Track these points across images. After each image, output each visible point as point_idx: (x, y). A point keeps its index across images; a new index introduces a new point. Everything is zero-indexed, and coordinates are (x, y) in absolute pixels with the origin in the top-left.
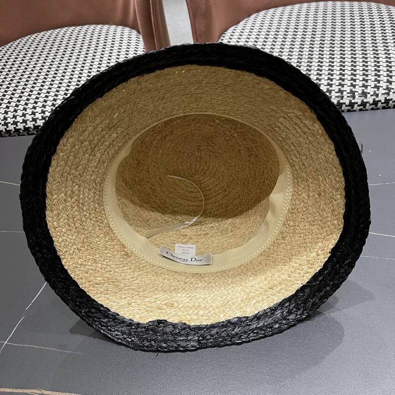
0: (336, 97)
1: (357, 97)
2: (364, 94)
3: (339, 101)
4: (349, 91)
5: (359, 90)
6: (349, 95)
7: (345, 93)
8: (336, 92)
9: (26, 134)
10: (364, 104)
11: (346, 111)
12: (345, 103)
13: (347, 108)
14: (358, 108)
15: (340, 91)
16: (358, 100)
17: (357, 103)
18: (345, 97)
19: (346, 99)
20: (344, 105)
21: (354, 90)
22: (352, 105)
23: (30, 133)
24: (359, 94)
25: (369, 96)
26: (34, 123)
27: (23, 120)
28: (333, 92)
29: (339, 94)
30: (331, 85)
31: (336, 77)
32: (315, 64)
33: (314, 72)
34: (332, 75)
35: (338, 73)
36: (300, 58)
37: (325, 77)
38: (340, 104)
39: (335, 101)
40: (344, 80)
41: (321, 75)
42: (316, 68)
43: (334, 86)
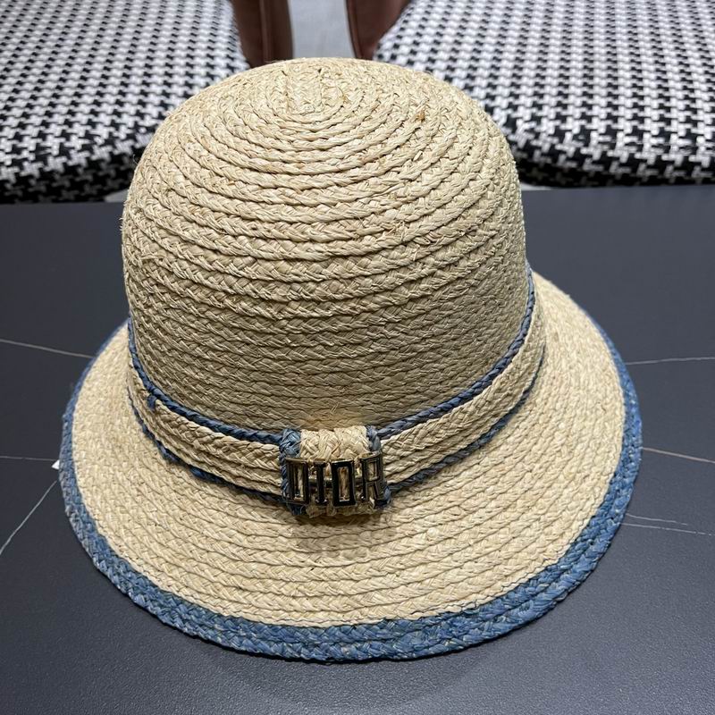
0: (681, 148)
3: (686, 158)
4: (709, 137)
6: (710, 145)
7: (700, 140)
8: (681, 137)
11: (699, 181)
12: (699, 164)
13: (704, 175)
15: (691, 136)
18: (702, 149)
19: (703, 154)
20: (697, 169)
28: (674, 137)
29: (687, 142)
30: (668, 121)
31: (678, 103)
32: (625, 74)
33: (625, 91)
34: (668, 99)
35: (681, 94)
36: (589, 59)
37: (652, 103)
38: (687, 166)
39: (677, 157)
40: (695, 111)
41: (642, 98)
42: (629, 83)
43: (674, 123)
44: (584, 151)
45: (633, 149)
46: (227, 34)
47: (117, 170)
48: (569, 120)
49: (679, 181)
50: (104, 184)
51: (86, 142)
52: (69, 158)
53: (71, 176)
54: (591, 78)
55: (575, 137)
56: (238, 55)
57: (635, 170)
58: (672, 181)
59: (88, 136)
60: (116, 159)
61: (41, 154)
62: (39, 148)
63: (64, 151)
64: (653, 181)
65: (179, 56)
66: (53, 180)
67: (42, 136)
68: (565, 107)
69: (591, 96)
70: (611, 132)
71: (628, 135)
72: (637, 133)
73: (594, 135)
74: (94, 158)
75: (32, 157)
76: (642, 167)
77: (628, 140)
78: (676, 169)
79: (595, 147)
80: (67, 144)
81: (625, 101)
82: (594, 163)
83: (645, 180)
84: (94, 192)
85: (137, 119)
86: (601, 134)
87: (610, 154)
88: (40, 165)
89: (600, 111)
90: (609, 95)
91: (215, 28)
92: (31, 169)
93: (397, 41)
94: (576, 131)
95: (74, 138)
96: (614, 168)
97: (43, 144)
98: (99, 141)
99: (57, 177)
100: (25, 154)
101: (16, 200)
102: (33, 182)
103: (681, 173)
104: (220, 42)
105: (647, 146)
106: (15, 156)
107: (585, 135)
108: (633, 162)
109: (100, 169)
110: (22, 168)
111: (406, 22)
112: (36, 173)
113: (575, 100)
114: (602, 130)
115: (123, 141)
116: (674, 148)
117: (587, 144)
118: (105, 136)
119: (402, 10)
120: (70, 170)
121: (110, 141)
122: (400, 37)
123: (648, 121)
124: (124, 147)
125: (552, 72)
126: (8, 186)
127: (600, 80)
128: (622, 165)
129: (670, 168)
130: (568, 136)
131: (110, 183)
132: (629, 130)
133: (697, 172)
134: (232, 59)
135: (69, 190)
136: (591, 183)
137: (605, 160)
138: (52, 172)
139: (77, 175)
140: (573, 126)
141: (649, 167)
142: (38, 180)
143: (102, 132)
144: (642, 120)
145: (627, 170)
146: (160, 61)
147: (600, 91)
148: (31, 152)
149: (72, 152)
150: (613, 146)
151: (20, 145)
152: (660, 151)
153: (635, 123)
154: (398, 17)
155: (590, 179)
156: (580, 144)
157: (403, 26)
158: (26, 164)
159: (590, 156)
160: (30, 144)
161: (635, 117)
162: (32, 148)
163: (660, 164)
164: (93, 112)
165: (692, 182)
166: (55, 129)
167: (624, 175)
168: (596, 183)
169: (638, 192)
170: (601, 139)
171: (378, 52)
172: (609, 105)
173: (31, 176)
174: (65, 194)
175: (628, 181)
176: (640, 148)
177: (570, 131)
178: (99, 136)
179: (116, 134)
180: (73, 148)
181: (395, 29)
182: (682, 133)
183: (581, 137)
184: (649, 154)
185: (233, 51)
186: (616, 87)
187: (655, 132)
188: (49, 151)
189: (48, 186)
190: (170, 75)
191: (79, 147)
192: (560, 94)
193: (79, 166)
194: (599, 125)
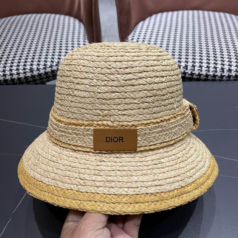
1: (225, 72)
2: (230, 70)
3: (214, 74)
4: (220, 68)
5: (226, 68)
6: (221, 70)
7: (218, 69)
9: (5, 84)
10: (229, 76)
12: (217, 75)
13: (219, 78)
14: (226, 79)
15: (215, 68)
16: (226, 74)
17: (225, 76)
18: (218, 71)
19: (219, 73)
21: (223, 67)
22: (222, 76)
23: (8, 83)
24: (227, 70)
25: (232, 72)
26: (11, 76)
27: (3, 74)
28: (211, 68)
29: (214, 69)
30: (209, 63)
31: (212, 58)
32: (197, 49)
33: (197, 54)
34: (209, 57)
35: (213, 56)
36: (187, 45)
37: (205, 58)
38: (214, 76)
39: (211, 73)
40: (216, 61)
41: (202, 56)
42: (198, 52)
43: (211, 64)
44: (186, 71)
45: (199, 71)
46: (83, 34)
47: (53, 75)
48: (182, 62)
49: (212, 80)
50: (49, 78)
51: (44, 67)
52: (39, 71)
53: (40, 76)
54: (188, 50)
55: (184, 67)
56: (87, 41)
57: (200, 77)
58: (210, 80)
59: (45, 65)
60: (53, 71)
61: (31, 70)
62: (31, 68)
63: (38, 69)
64: (205, 80)
65: (69, 41)
66: (35, 77)
67: (32, 65)
68: (181, 59)
69: (188, 56)
70: (194, 66)
71: (198, 67)
72: (201, 67)
73: (189, 67)
74: (46, 71)
75: (29, 71)
76: (202, 76)
77: (198, 68)
78: (212, 77)
79: (189, 70)
80: (39, 67)
81: (197, 57)
82: (189, 75)
83: (203, 80)
84: (46, 81)
85: (58, 60)
86: (191, 67)
87: (193, 72)
88: (31, 73)
89: (190, 60)
90: (193, 55)
91: (79, 32)
92: (29, 74)
93: (133, 38)
94: (184, 66)
95: (41, 66)
96: (194, 76)
97: (32, 67)
98: (48, 66)
99: (36, 77)
100: (27, 70)
101: (24, 84)
102: (29, 78)
103: (213, 78)
104: (81, 37)
105: (203, 70)
106: (24, 71)
107: (186, 67)
108: (199, 75)
109: (48, 74)
110: (26, 74)
111: (135, 32)
112: (30, 76)
113: (183, 57)
114: (191, 66)
115: (55, 66)
116: (211, 71)
117: (187, 69)
118: (50, 65)
119: (134, 28)
120: (40, 75)
121: (51, 66)
122: (133, 36)
123: (203, 63)
124: (55, 68)
125: (177, 48)
126: (22, 79)
127: (190, 51)
128: (196, 75)
129: (210, 77)
130: (182, 67)
131: (50, 78)
132: (198, 66)
133: (217, 78)
134: (85, 42)
135: (39, 80)
136: (188, 80)
137: (192, 74)
138: (35, 75)
139: (41, 76)
140: (183, 64)
141: (204, 76)
142: (31, 78)
143: (49, 64)
144: (202, 63)
145: (198, 77)
146: (64, 42)
147: (190, 54)
148: (29, 70)
149: (40, 70)
150: (194, 70)
151: (26, 68)
152: (207, 72)
153: (200, 64)
154: (133, 30)
155: (188, 79)
156: (185, 69)
157: (134, 33)
158: (27, 73)
159: (187, 73)
160: (28, 67)
161: (200, 62)
162: (29, 68)
163: (207, 76)
164: (46, 58)
165: (216, 80)
166: (35, 63)
167: (197, 78)
168: (189, 80)
169: (201, 83)
170: (191, 68)
171: (127, 41)
172: (193, 58)
173: (28, 77)
174: (38, 82)
175: (198, 80)
176: (201, 71)
177: (182, 66)
178: (48, 65)
179: (53, 64)
180: (40, 68)
181: (132, 34)
182: (213, 67)
183: (185, 67)
184: (204, 73)
185: (85, 39)
186: (195, 53)
187: (206, 66)
188: (34, 69)
189: (33, 79)
190: (67, 47)
191: (42, 68)
192: (179, 55)
193: (42, 73)
194: (190, 64)
